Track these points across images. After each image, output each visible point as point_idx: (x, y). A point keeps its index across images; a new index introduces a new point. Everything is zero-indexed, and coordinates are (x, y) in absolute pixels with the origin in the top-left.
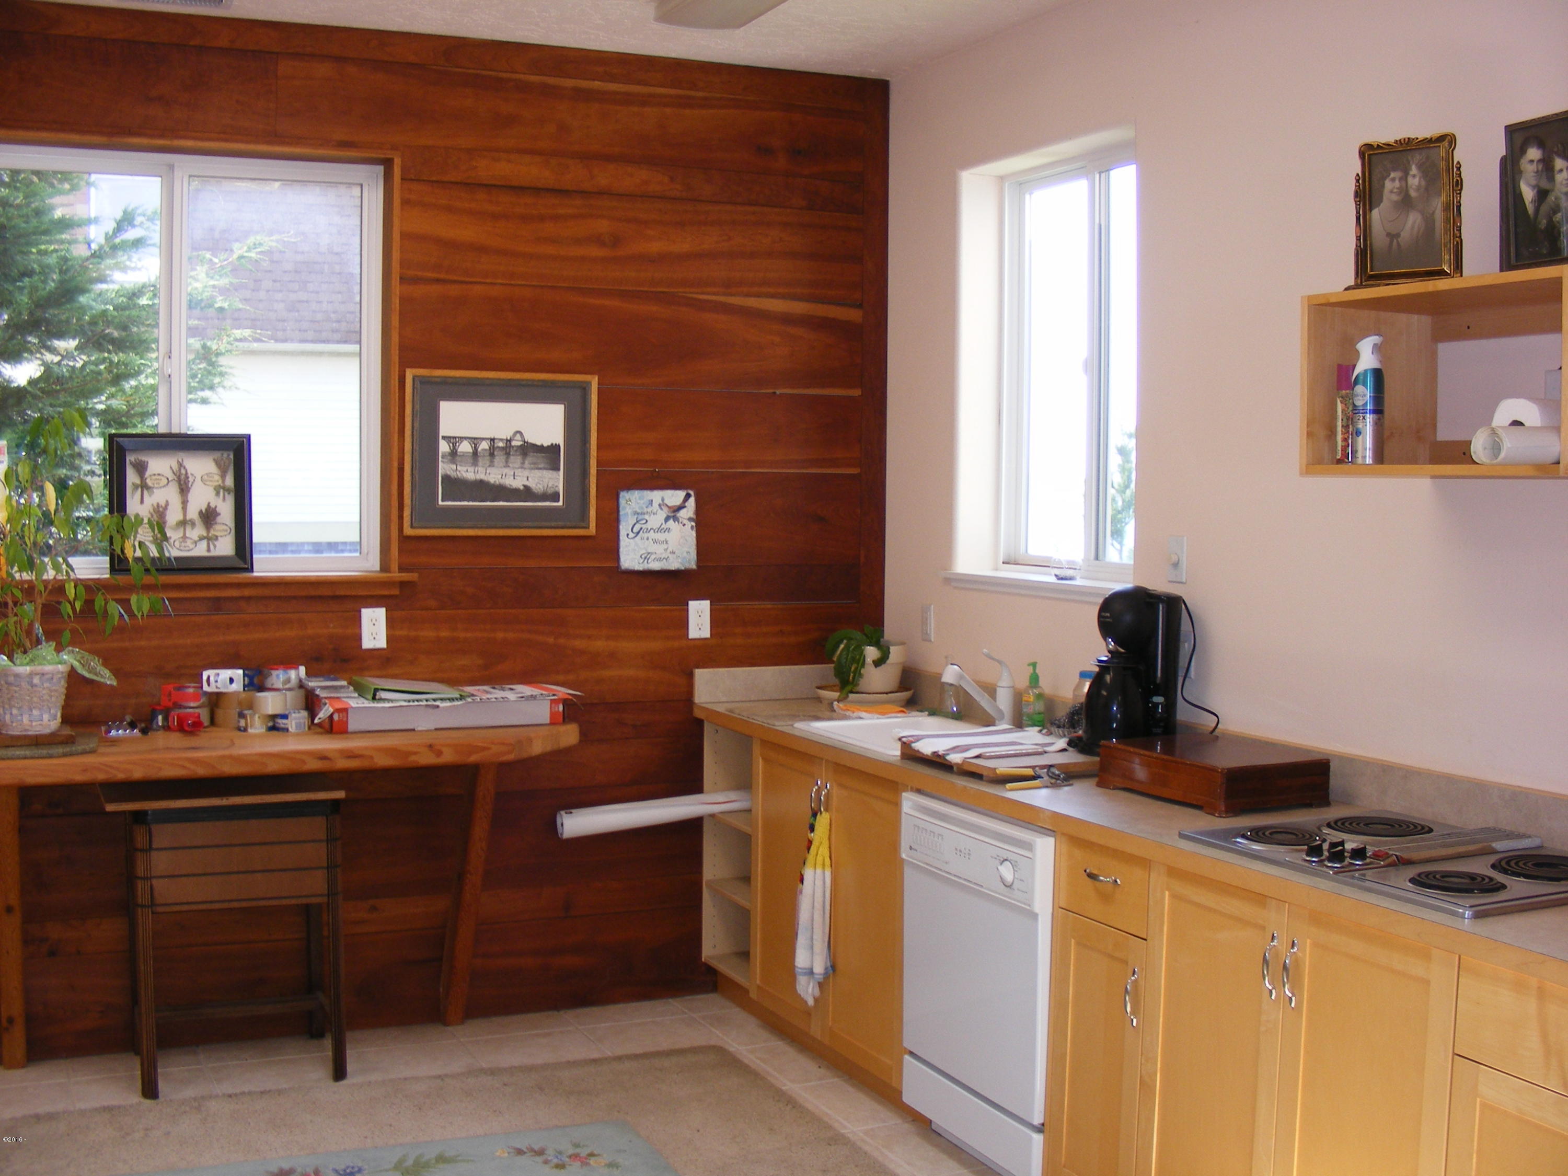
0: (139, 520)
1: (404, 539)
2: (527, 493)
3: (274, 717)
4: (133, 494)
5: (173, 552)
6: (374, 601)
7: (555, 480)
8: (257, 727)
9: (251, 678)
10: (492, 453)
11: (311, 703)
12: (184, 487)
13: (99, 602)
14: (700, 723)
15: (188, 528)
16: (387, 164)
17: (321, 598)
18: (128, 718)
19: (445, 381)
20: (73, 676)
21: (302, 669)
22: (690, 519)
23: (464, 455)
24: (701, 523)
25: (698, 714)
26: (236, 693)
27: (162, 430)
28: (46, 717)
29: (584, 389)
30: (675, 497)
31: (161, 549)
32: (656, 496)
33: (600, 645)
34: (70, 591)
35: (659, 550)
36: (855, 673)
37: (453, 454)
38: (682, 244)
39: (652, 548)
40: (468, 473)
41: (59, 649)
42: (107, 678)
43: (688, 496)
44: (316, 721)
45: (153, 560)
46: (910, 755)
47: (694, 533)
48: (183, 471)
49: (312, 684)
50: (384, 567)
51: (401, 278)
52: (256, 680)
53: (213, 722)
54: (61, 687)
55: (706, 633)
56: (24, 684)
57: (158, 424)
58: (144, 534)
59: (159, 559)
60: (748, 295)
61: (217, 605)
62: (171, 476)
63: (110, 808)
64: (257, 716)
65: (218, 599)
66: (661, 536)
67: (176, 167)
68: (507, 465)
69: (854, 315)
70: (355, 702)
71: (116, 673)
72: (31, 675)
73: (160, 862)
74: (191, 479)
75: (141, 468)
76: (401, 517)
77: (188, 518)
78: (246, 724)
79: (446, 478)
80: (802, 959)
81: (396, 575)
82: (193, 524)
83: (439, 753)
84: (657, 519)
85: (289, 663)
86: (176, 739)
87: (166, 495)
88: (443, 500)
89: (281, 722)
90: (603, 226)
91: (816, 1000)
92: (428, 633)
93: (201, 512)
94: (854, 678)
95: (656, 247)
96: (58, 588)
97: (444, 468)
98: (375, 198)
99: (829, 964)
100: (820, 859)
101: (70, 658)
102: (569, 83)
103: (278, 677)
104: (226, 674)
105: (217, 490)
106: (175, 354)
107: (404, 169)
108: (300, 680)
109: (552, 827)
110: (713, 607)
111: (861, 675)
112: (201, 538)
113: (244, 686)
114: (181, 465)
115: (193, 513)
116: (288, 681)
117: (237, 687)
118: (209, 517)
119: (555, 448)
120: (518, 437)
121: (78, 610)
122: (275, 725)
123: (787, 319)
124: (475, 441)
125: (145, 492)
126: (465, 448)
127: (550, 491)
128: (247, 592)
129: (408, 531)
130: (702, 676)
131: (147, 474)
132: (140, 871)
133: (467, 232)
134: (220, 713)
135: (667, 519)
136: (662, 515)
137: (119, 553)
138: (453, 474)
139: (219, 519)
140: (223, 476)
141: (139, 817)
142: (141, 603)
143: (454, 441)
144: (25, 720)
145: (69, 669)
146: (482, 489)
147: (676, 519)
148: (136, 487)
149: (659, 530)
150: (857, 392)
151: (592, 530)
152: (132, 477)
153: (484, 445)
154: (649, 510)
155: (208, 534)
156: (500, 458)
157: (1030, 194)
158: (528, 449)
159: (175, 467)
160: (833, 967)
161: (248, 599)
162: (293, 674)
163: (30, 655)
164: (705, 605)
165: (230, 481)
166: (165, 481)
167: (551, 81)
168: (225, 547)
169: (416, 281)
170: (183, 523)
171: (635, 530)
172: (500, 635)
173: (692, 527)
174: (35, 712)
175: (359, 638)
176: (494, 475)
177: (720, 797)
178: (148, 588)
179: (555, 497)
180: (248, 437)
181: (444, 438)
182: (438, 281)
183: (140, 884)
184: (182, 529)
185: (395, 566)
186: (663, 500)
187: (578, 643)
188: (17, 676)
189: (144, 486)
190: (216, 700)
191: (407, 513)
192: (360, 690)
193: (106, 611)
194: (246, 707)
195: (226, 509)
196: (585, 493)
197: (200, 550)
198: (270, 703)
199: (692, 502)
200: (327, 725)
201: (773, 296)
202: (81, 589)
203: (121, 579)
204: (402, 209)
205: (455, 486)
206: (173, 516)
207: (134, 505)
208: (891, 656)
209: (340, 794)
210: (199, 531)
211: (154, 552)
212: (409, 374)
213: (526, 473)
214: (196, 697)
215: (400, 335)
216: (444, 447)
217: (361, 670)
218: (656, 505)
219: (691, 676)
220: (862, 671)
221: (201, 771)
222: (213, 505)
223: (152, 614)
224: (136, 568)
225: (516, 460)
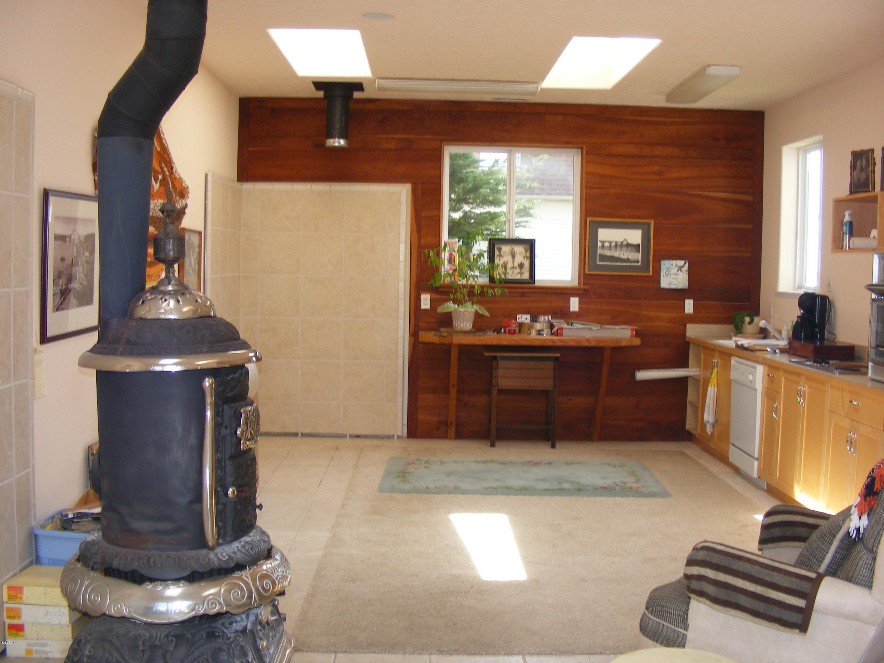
0: (498, 265)
1: (585, 275)
2: (628, 260)
3: (539, 331)
4: (497, 258)
5: (510, 277)
6: (575, 295)
7: (638, 256)
8: (534, 333)
9: (533, 319)
10: (616, 246)
11: (552, 326)
12: (513, 256)
13: (485, 289)
14: (688, 343)
15: (514, 270)
16: (582, 149)
17: (556, 293)
18: (493, 329)
19: (600, 222)
20: (476, 313)
21: (550, 317)
22: (686, 271)
23: (607, 247)
24: (691, 273)
25: (687, 340)
26: (527, 323)
27: (507, 237)
28: (468, 325)
29: (649, 225)
30: (681, 263)
31: (505, 276)
32: (674, 262)
33: (652, 314)
34: (476, 287)
35: (675, 281)
36: (740, 326)
37: (603, 247)
38: (685, 173)
39: (672, 280)
40: (608, 253)
41: (473, 304)
42: (487, 314)
43: (685, 263)
44: (553, 332)
45: (503, 279)
46: (737, 346)
47: (687, 276)
48: (513, 251)
49: (553, 321)
50: (579, 284)
51: (586, 187)
52: (534, 319)
53: (520, 332)
54: (473, 316)
55: (691, 311)
56: (462, 314)
57: (504, 235)
58: (500, 270)
59: (505, 279)
60: (710, 191)
61: (523, 295)
62: (509, 252)
63: (486, 354)
64: (534, 330)
65: (523, 293)
66: (675, 277)
67: (512, 152)
68: (621, 250)
69: (750, 198)
70: (565, 326)
71: (489, 313)
72: (464, 312)
73: (501, 372)
74: (516, 254)
75: (500, 250)
76: (584, 267)
77: (515, 266)
78: (530, 333)
79: (600, 255)
80: (706, 418)
81: (582, 286)
82: (516, 268)
83: (590, 342)
84: (674, 270)
85: (545, 314)
86: (508, 336)
87: (507, 258)
88: (599, 261)
89: (541, 332)
90: (656, 168)
91: (712, 433)
92: (592, 307)
93: (519, 265)
94: (740, 328)
95: (675, 175)
96: (473, 287)
97: (599, 251)
98: (578, 160)
99: (715, 420)
100: (713, 383)
101: (476, 307)
102: (644, 119)
103: (541, 318)
104: (525, 316)
105: (524, 257)
106: (511, 212)
107: (587, 151)
108: (549, 320)
109: (634, 376)
110: (694, 302)
111: (742, 327)
112: (518, 273)
113: (530, 321)
114: (512, 249)
115: (516, 265)
116: (544, 319)
117: (528, 321)
118: (521, 266)
119: (638, 245)
120: (625, 241)
121: (479, 293)
122: (539, 332)
123: (724, 200)
124: (610, 243)
125: (501, 258)
126: (607, 244)
127: (636, 260)
128: (533, 291)
129: (587, 272)
130: (689, 327)
131: (502, 251)
132: (494, 374)
133: (609, 171)
134: (522, 329)
135: (678, 271)
136: (676, 269)
137: (492, 276)
138: (602, 254)
139: (525, 267)
140: (526, 253)
141: (495, 358)
142: (498, 292)
143: (603, 242)
144: (462, 325)
145: (475, 310)
146: (612, 259)
147: (681, 271)
148: (498, 256)
149: (675, 274)
150: (750, 226)
151: (651, 273)
152: (497, 253)
153: (613, 244)
154: (672, 267)
155: (521, 271)
156: (619, 248)
157: (809, 153)
158: (628, 245)
159: (511, 249)
160: (717, 421)
161: (533, 293)
162: (546, 317)
163: (464, 305)
164: (691, 301)
165: (528, 254)
166: (507, 254)
167: (638, 118)
168: (526, 276)
169: (590, 188)
170: (513, 268)
171: (667, 273)
172: (618, 309)
173: (687, 274)
174: (465, 323)
175: (569, 307)
176: (617, 254)
177: (694, 370)
178: (500, 288)
179: (638, 262)
180: (535, 240)
181: (600, 241)
182: (599, 188)
183: (494, 380)
184: (512, 270)
185: (582, 284)
186: (676, 264)
187: (645, 313)
188: (460, 312)
189: (500, 255)
190: (521, 325)
191: (586, 267)
192: (568, 324)
193: (487, 292)
194: (531, 327)
195: (527, 263)
196: (648, 261)
197: (518, 277)
198: (538, 326)
199: (687, 265)
200: (556, 333)
201: (719, 192)
202: (480, 287)
203: (493, 285)
204: (586, 164)
205: (603, 258)
206: (510, 265)
207: (497, 261)
208: (755, 320)
209: (558, 355)
210: (518, 270)
211: (503, 277)
212: (588, 220)
213: (628, 254)
214: (515, 323)
215: (585, 206)
216: (599, 244)
217: (570, 318)
218: (674, 265)
219: (685, 326)
220: (743, 326)
221: (514, 343)
222: (522, 262)
223: (501, 295)
224: (497, 282)
225: (624, 249)
